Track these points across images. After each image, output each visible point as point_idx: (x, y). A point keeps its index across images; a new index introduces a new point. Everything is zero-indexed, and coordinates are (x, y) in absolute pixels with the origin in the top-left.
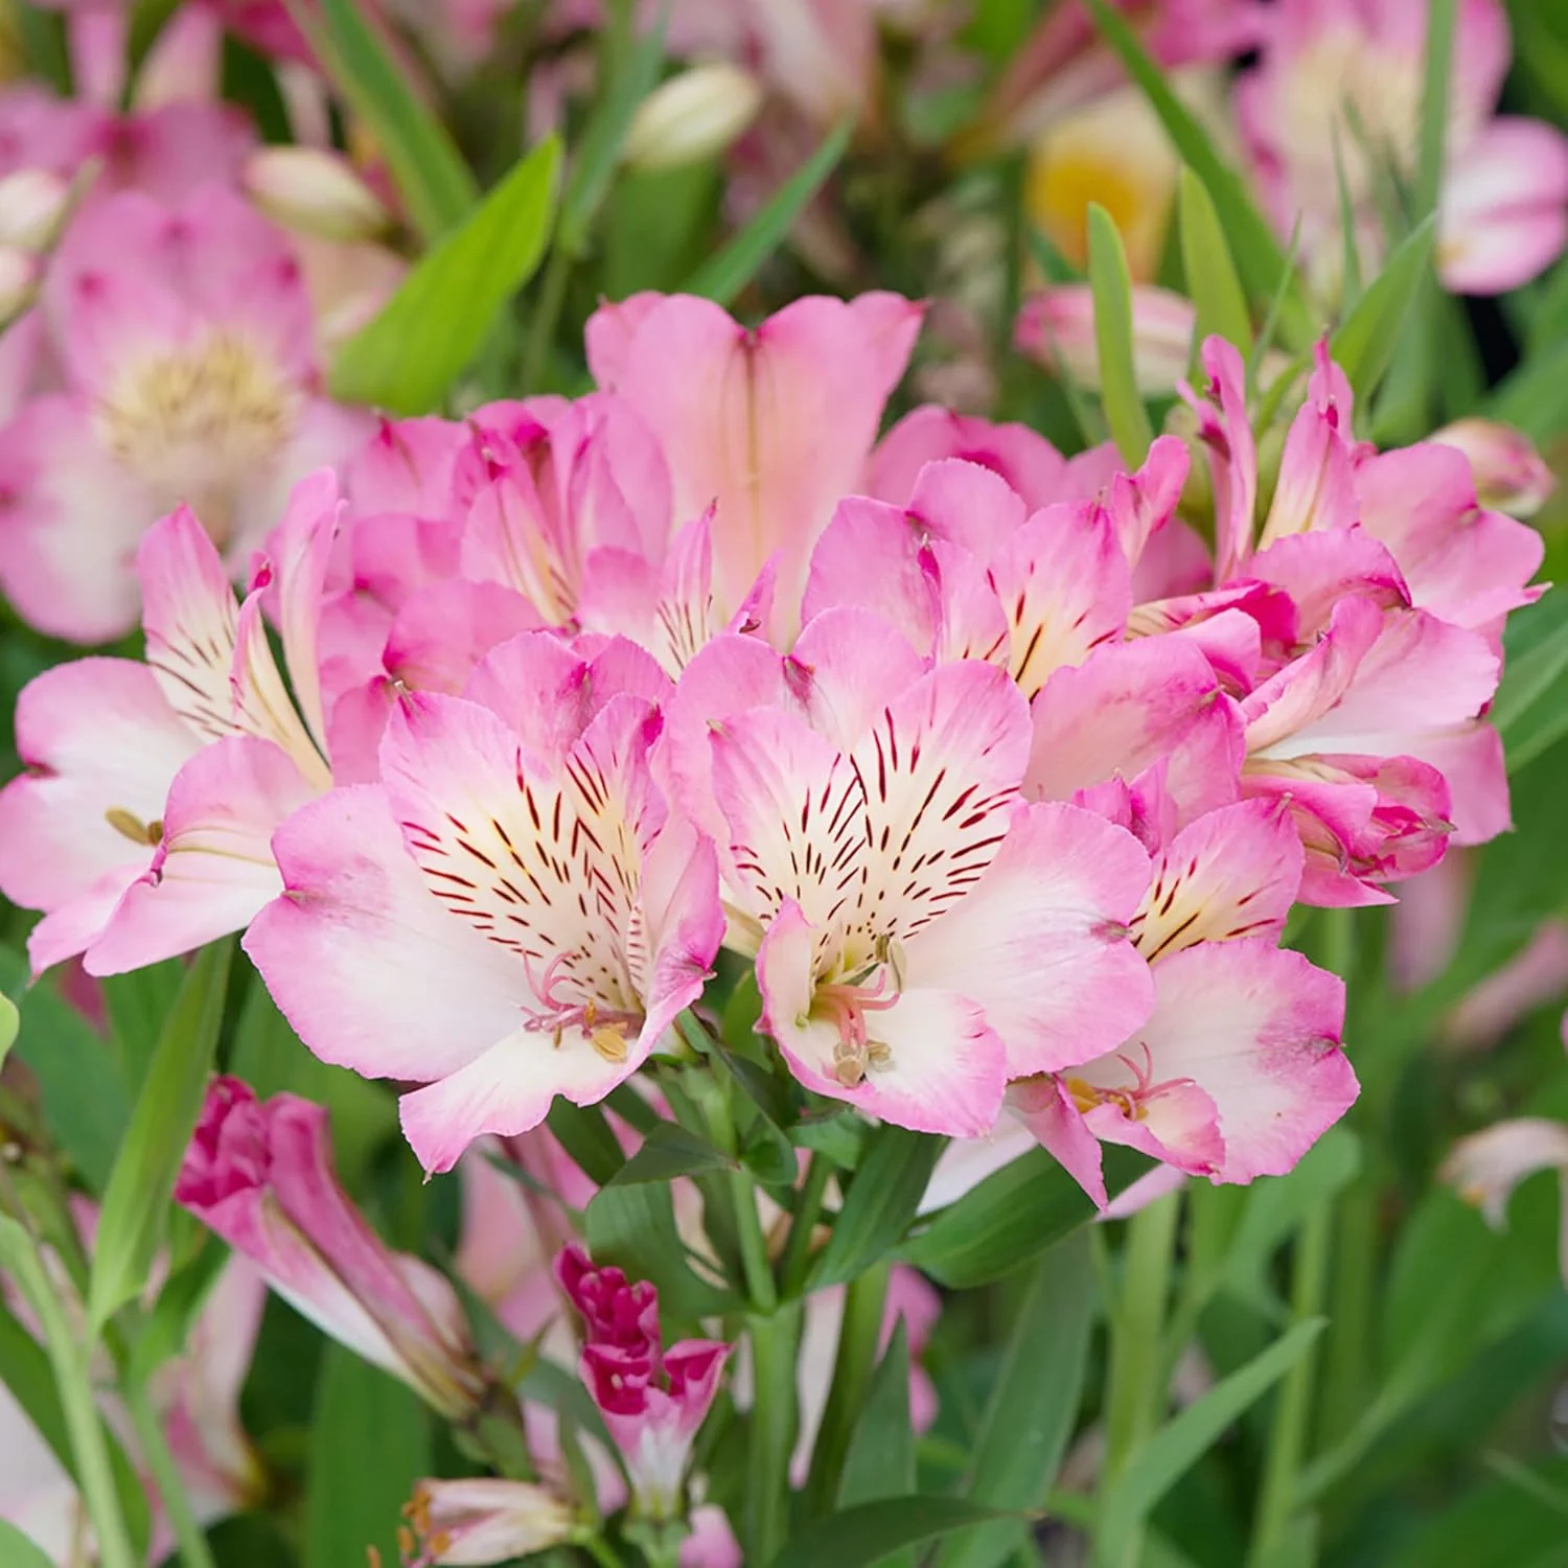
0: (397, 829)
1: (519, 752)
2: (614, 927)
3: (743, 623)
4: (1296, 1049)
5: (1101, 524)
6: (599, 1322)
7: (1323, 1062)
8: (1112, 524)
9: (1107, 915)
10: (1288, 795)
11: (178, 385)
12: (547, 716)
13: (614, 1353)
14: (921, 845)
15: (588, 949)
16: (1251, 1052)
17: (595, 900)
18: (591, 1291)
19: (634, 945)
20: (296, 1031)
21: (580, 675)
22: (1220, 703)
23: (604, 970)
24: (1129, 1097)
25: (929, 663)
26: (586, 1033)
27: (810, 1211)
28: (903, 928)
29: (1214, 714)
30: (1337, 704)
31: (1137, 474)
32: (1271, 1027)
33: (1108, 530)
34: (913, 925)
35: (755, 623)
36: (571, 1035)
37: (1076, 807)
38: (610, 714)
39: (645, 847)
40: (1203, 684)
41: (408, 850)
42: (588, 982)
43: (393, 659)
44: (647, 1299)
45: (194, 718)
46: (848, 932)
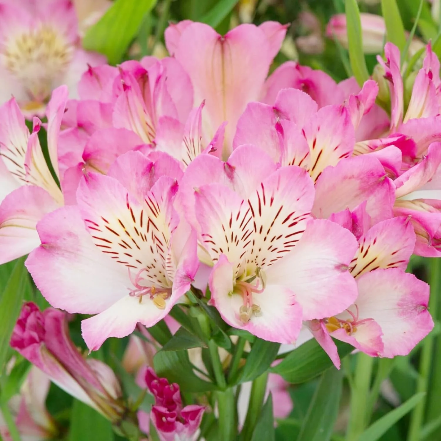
0: (83, 222)
1: (127, 195)
2: (163, 258)
3: (210, 150)
4: (412, 309)
5: (345, 113)
6: (158, 397)
7: (420, 315)
8: (349, 113)
9: (341, 262)
10: (410, 216)
11: (30, 43)
12: (138, 181)
13: (163, 410)
14: (275, 232)
15: (154, 265)
16: (395, 309)
17: (156, 247)
18: (155, 387)
19: (169, 267)
20: (44, 296)
21: (151, 167)
22: (386, 181)
23: (160, 272)
24: (350, 324)
25: (279, 165)
26: (151, 297)
27: (239, 354)
28: (267, 262)
29: (384, 184)
30: (430, 180)
31: (358, 95)
32: (403, 300)
33: (347, 116)
34: (271, 261)
35: (215, 149)
36: (146, 298)
37: (330, 221)
38: (160, 183)
39: (172, 232)
40: (380, 173)
41: (86, 229)
42: (154, 277)
43: (86, 156)
44: (176, 390)
45: (16, 174)
46: (248, 262)
